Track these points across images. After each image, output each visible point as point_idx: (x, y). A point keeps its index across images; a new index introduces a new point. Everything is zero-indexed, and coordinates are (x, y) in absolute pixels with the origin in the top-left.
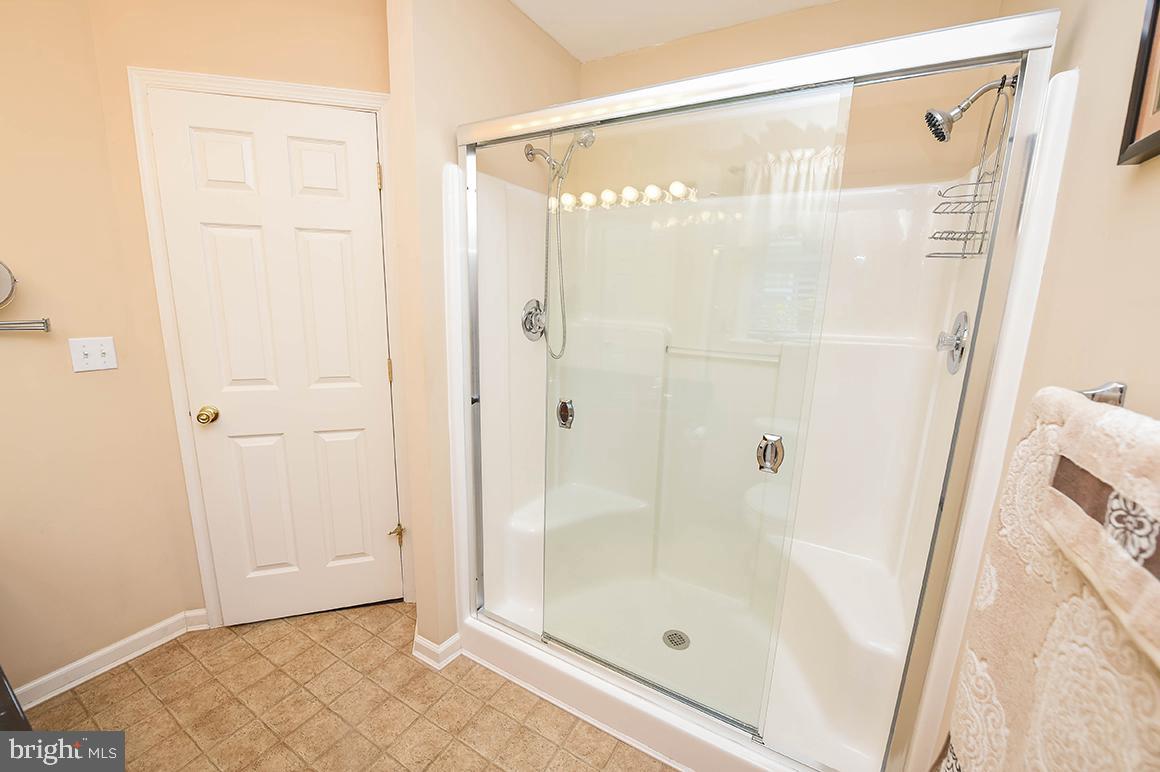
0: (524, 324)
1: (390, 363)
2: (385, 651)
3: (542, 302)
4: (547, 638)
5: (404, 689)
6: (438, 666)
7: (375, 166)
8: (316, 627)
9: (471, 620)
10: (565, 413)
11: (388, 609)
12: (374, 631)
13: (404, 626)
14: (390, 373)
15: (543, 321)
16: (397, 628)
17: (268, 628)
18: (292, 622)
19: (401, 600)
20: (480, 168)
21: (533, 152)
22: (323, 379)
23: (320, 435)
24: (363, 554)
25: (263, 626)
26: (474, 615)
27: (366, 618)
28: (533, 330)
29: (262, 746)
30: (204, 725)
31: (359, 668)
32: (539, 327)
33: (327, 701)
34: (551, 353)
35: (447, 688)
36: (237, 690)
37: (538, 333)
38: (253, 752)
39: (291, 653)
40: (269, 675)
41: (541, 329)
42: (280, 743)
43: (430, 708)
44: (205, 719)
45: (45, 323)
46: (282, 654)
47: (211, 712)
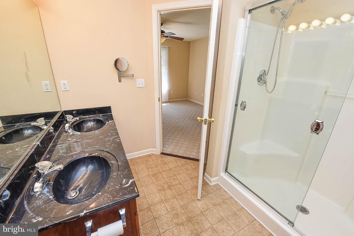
0: (258, 79)
2: (196, 174)
3: (267, 71)
6: (212, 184)
9: (223, 175)
15: (266, 78)
21: (274, 9)
26: (224, 173)
28: (261, 81)
29: (166, 186)
30: (154, 176)
31: (189, 176)
32: (264, 81)
33: (181, 182)
34: (267, 91)
35: (212, 191)
36: (161, 171)
37: (263, 83)
38: (163, 187)
39: (173, 166)
40: (168, 170)
41: (265, 81)
42: (169, 188)
43: (207, 195)
44: (154, 175)
45: (133, 75)
46: (171, 166)
47: (156, 174)
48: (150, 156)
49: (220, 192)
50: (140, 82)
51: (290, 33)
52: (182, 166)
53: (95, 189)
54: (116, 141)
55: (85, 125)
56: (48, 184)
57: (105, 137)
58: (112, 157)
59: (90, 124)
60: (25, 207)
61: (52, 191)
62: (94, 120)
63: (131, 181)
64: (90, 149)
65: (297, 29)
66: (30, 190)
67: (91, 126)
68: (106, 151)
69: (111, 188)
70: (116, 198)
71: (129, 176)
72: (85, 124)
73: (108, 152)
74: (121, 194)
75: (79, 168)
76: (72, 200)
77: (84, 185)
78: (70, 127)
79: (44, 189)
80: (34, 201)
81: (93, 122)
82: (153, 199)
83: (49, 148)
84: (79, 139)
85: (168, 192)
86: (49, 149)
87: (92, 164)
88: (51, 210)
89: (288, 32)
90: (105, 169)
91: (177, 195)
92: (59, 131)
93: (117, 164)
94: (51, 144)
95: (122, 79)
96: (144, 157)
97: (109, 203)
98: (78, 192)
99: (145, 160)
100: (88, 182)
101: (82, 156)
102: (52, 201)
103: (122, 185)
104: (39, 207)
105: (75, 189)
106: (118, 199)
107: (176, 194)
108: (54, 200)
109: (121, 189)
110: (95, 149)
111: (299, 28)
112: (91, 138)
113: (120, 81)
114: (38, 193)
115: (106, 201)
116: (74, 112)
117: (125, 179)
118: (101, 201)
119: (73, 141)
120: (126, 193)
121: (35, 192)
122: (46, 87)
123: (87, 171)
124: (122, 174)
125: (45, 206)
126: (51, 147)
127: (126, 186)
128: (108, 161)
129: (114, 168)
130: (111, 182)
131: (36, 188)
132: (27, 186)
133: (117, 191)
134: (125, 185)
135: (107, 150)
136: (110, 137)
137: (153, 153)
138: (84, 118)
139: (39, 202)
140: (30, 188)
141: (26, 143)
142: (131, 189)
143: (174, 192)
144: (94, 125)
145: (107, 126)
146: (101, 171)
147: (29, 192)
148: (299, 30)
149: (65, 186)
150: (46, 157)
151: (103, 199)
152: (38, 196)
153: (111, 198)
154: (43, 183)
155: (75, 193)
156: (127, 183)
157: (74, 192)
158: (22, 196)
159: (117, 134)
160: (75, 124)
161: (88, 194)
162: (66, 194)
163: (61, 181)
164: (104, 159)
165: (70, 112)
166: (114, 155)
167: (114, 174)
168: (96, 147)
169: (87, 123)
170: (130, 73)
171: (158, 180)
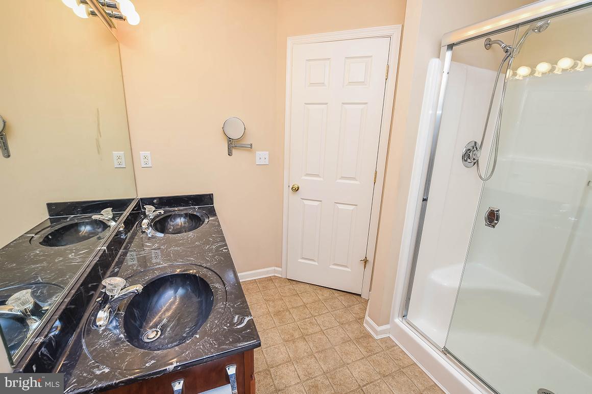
0: (463, 157)
1: (376, 173)
2: (350, 317)
3: (479, 143)
4: (446, 352)
5: (358, 339)
6: (376, 337)
7: (386, 66)
8: (321, 293)
9: (398, 321)
10: (493, 218)
11: (354, 297)
12: (346, 305)
13: (360, 309)
14: (375, 178)
15: (478, 156)
16: (357, 308)
17: (302, 285)
18: (312, 287)
19: (360, 295)
20: (453, 59)
21: (490, 43)
22: (343, 178)
23: (337, 204)
24: (346, 266)
25: (300, 284)
26: (401, 319)
27: (342, 297)
28: (469, 160)
29: (296, 335)
30: (277, 315)
31: (338, 320)
32: (474, 159)
33: (323, 329)
34: (481, 177)
35: (380, 350)
36: (289, 307)
37: (473, 163)
38: (293, 336)
39: (310, 300)
40: (301, 306)
41: (475, 161)
42: (303, 338)
43: (370, 356)
44: (277, 313)
45: (251, 145)
46: (307, 299)
47: (280, 311)
48: (270, 279)
49: (393, 353)
50: (262, 156)
51: (521, 78)
52: (326, 300)
53: (187, 329)
54: (222, 251)
55: (171, 223)
56: (117, 314)
57: (204, 244)
58: (216, 277)
59: (180, 221)
60: (84, 349)
61: (123, 326)
62: (186, 215)
63: (247, 319)
64: (181, 262)
65: (533, 73)
66: (90, 322)
67: (181, 224)
68: (206, 267)
69: (215, 328)
70: (223, 345)
71: (244, 310)
72: (171, 220)
73: (210, 269)
74: (231, 340)
75: (163, 293)
76: (150, 344)
77: (169, 321)
78: (149, 225)
79: (111, 322)
80: (96, 341)
81: (184, 218)
82: (275, 355)
83: (118, 256)
84: (163, 244)
85: (301, 345)
86: (119, 258)
87: (183, 286)
88: (123, 357)
89: (517, 77)
90: (203, 297)
91: (317, 352)
92: (132, 230)
93: (224, 290)
94: (121, 251)
95: (234, 151)
96: (261, 281)
97: (212, 353)
98: (160, 331)
99: (263, 286)
100: (176, 317)
101: (169, 272)
102: (123, 342)
103: (232, 324)
104: (104, 350)
105: (155, 326)
106: (227, 347)
107: (314, 350)
108: (127, 342)
109: (232, 331)
110: (188, 263)
111: (535, 70)
112: (182, 244)
113: (230, 154)
114: (102, 328)
115: (207, 350)
116: (155, 201)
117: (237, 316)
118: (200, 348)
119: (154, 247)
120: (239, 339)
121: (97, 326)
122: (119, 160)
123: (175, 297)
124: (233, 307)
125: (114, 349)
126: (121, 256)
127: (238, 327)
128: (209, 283)
129: (219, 295)
130: (215, 319)
131: (100, 319)
132: (86, 315)
133: (226, 335)
134: (238, 325)
135: (208, 265)
136: (212, 244)
137: (276, 275)
138: (171, 211)
139: (104, 343)
140: (90, 319)
141: (84, 247)
142: (246, 333)
143: (312, 346)
144: (185, 223)
145: (207, 226)
146: (197, 300)
147: (89, 325)
148: (536, 75)
149: (140, 320)
150: (113, 271)
151: (203, 346)
152: (103, 333)
153: (215, 345)
154: (110, 312)
155: (155, 333)
156: (241, 323)
157: (153, 331)
158: (79, 330)
159: (223, 240)
160: (157, 219)
161: (176, 335)
162: (141, 334)
163: (135, 310)
164: (202, 280)
165: (150, 201)
166: (218, 274)
167: (219, 306)
168: (190, 260)
169: (174, 219)
170: (247, 142)
171: (283, 322)
